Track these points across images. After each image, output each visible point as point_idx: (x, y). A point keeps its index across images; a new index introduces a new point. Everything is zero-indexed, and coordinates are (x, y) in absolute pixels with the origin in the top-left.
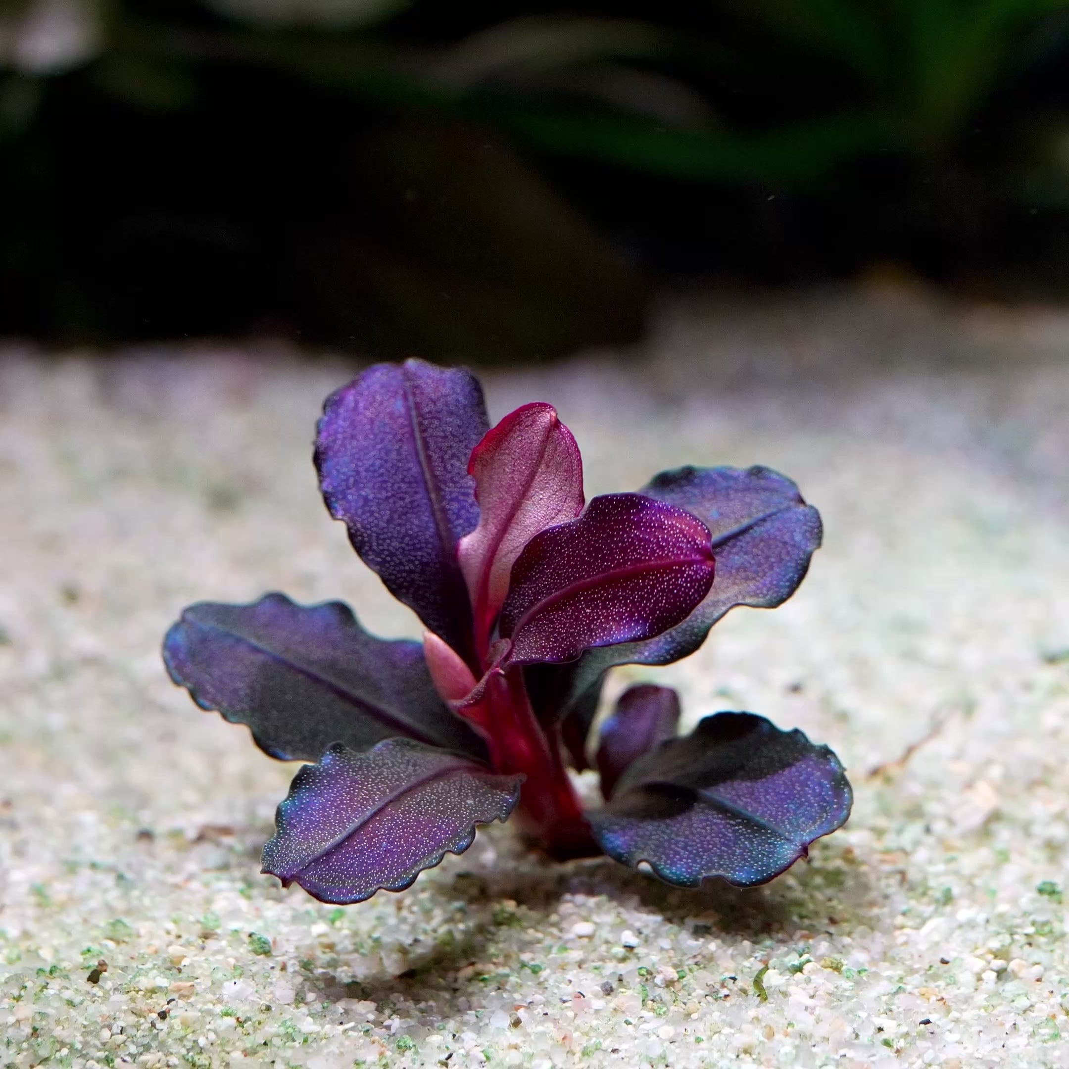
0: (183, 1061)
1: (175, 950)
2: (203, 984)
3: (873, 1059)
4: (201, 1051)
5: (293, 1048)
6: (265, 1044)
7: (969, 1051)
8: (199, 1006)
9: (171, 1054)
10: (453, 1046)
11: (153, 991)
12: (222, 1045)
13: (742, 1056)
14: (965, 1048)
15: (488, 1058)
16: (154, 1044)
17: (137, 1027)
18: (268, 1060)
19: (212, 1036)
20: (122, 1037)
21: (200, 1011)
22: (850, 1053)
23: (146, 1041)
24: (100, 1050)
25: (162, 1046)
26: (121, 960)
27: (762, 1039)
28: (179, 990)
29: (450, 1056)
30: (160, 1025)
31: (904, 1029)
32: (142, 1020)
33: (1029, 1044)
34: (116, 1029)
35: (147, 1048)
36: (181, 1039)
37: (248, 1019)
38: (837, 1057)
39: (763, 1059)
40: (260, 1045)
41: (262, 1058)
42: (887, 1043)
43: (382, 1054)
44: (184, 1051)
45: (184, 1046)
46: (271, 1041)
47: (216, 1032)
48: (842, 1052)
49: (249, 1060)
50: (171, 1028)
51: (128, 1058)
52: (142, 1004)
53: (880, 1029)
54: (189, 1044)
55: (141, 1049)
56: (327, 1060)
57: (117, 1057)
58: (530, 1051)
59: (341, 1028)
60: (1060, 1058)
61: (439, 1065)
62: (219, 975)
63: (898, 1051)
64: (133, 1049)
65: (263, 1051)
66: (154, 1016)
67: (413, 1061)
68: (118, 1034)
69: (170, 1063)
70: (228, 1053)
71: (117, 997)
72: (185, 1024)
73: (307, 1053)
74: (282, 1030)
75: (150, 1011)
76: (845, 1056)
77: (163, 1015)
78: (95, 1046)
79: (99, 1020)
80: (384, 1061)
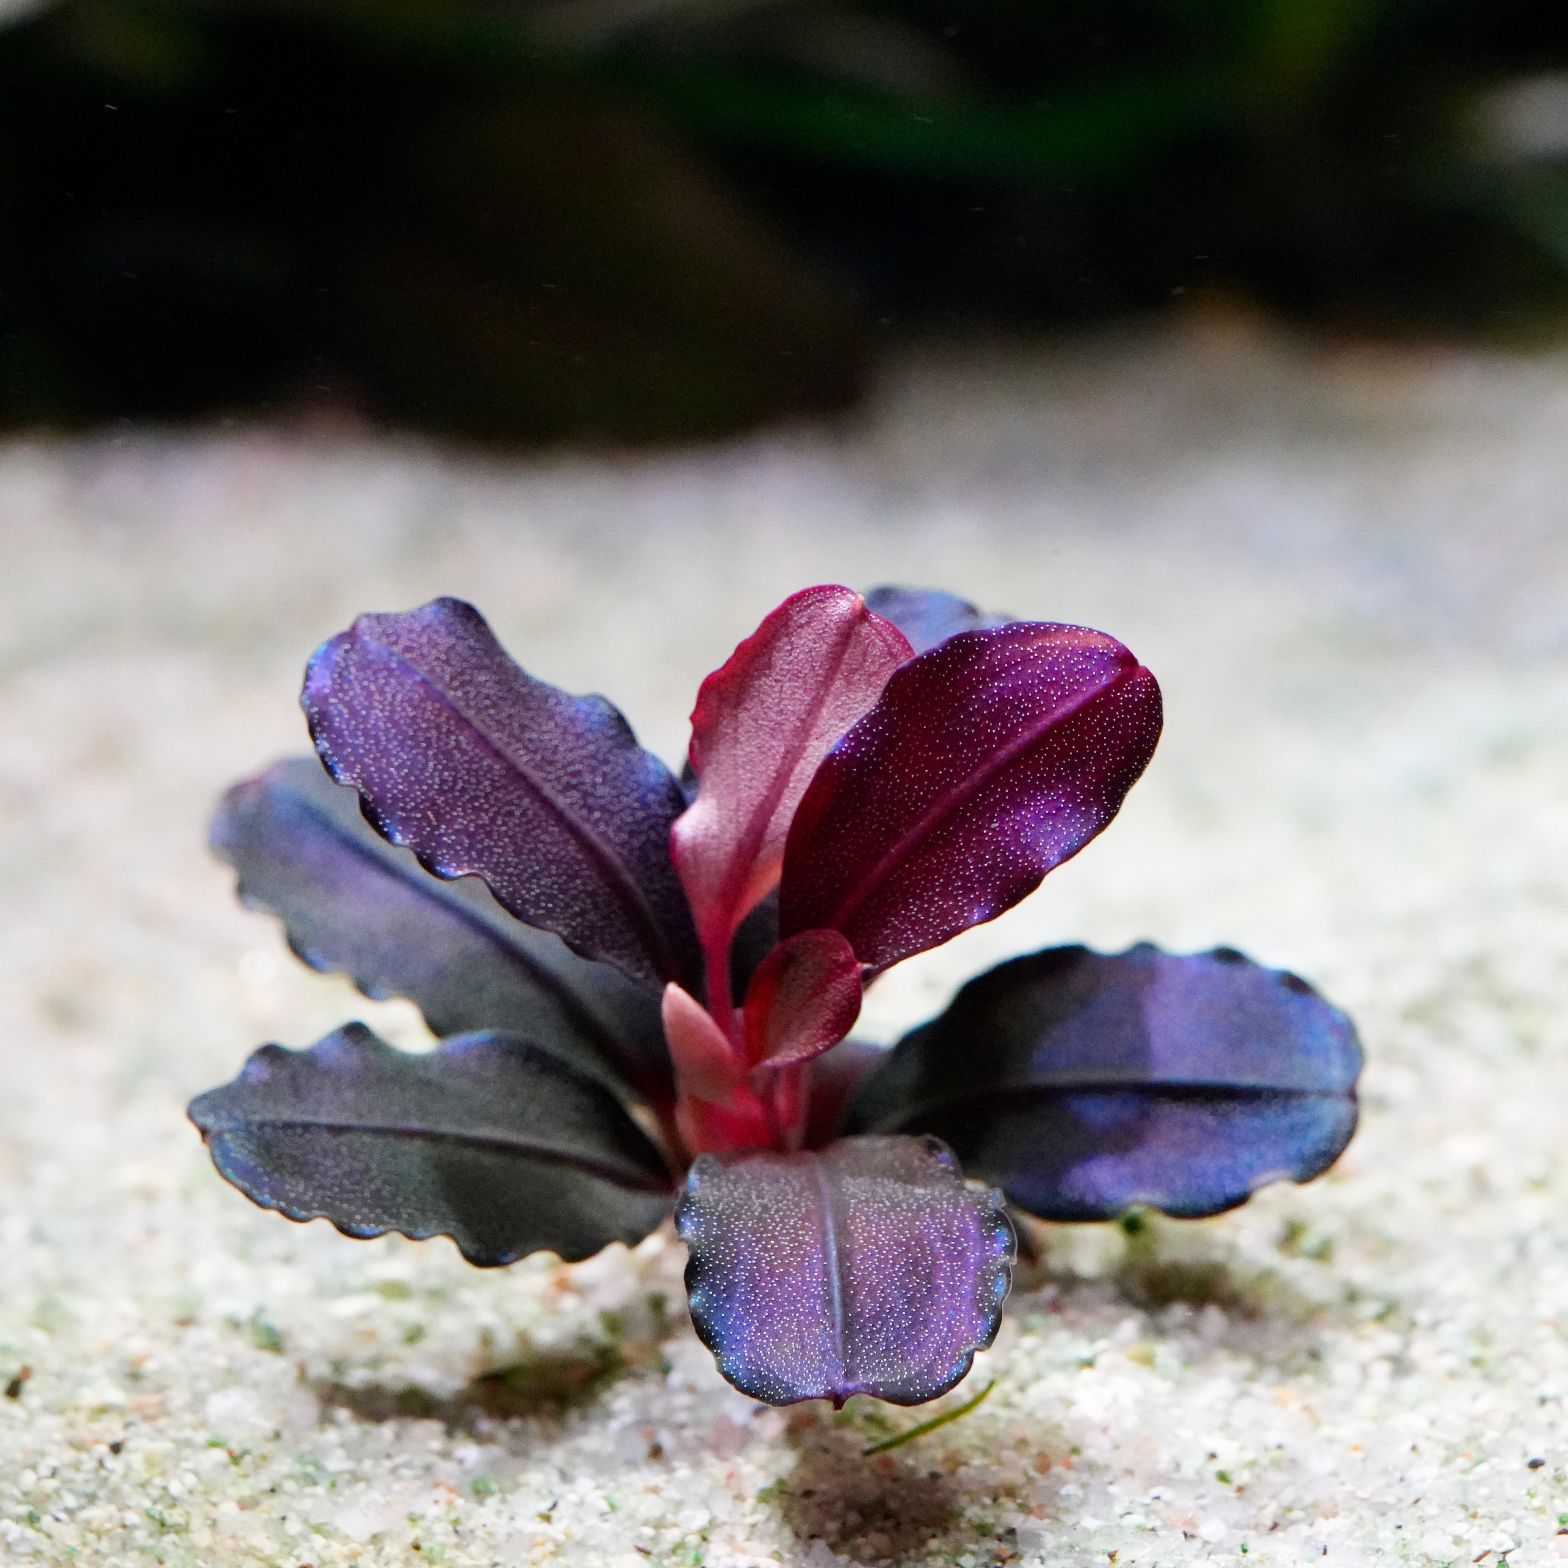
0: (146, 1520)
1: (137, 1345)
2: (178, 1398)
3: (1202, 1502)
4: (174, 1503)
5: (313, 1496)
6: (273, 1491)
7: (1349, 1487)
8: (172, 1433)
9: (129, 1507)
10: (559, 1488)
11: (103, 1410)
12: (206, 1493)
13: (1003, 1500)
14: (1343, 1484)
15: (613, 1508)
16: (102, 1493)
17: (76, 1466)
18: (276, 1515)
19: (190, 1480)
20: (53, 1483)
21: (175, 1441)
22: (1167, 1494)
23: (90, 1488)
24: (19, 1502)
25: (115, 1495)
26: (54, 1362)
27: (1032, 1473)
28: (140, 1408)
29: (554, 1506)
30: (112, 1463)
31: (1249, 1455)
32: (84, 1456)
33: (1440, 1477)
34: (44, 1470)
35: (92, 1499)
36: (143, 1485)
37: (246, 1452)
38: (1147, 1500)
39: (1033, 1504)
40: (263, 1492)
41: (267, 1512)
42: (1223, 1477)
43: (450, 1503)
44: (147, 1504)
45: (148, 1496)
46: (280, 1486)
47: (196, 1473)
48: (1154, 1492)
49: (247, 1515)
50: (129, 1468)
51: (63, 1516)
52: (86, 1430)
53: (1213, 1456)
54: (155, 1493)
55: (83, 1501)
56: (365, 1515)
57: (46, 1512)
58: (677, 1496)
59: (388, 1464)
60: (1487, 1499)
61: (539, 1519)
62: (203, 1384)
63: (1240, 1489)
64: (70, 1501)
65: (269, 1502)
66: (103, 1449)
67: (499, 1513)
68: (47, 1477)
69: (128, 1522)
70: (214, 1505)
71: (47, 1422)
72: (150, 1462)
73: (335, 1504)
74: (297, 1469)
75: (97, 1441)
76: (1158, 1498)
77: (116, 1448)
78: (12, 1497)
79: (19, 1456)
80: (453, 1515)
